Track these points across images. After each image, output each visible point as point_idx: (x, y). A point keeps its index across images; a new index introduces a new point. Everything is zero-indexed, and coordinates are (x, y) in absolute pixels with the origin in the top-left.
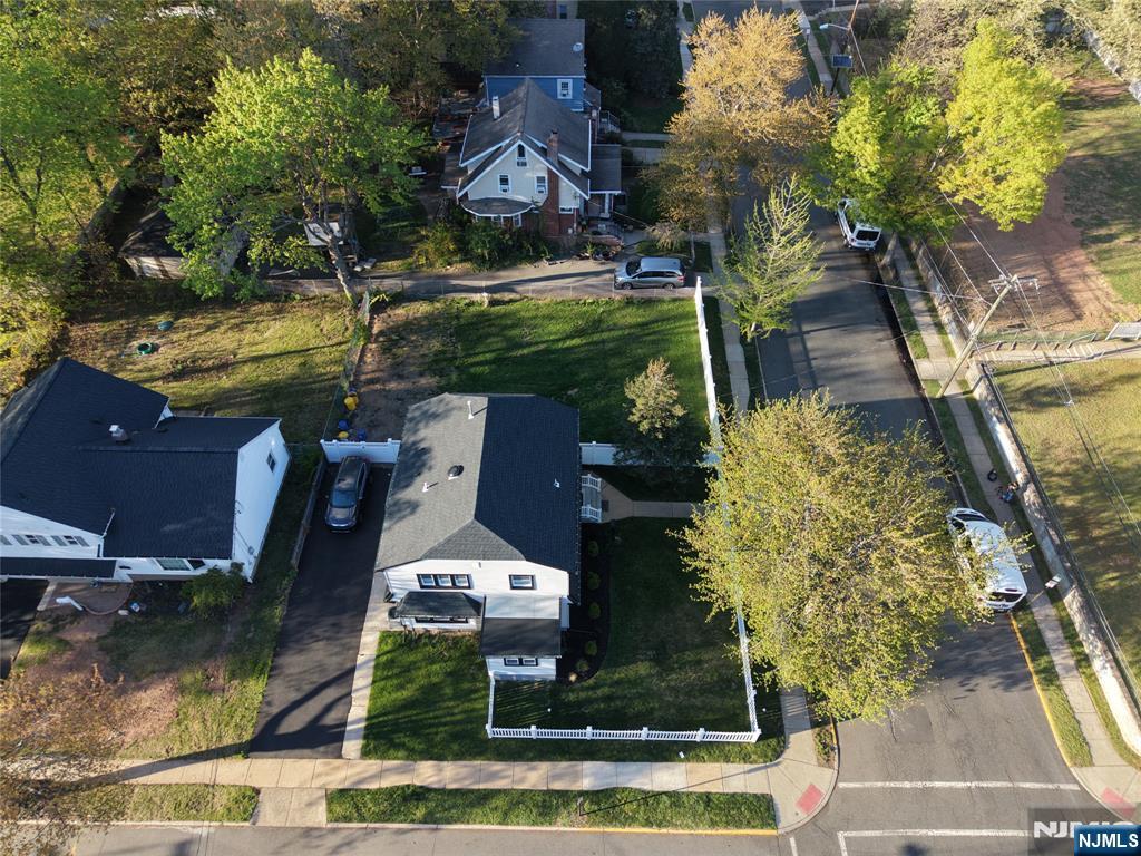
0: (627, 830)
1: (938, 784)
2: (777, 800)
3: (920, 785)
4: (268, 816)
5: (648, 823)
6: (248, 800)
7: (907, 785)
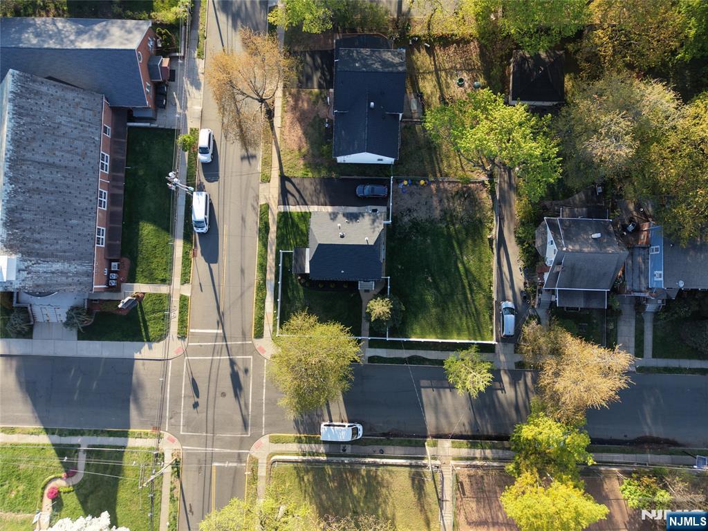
0: (255, 294)
1: (264, 390)
2: (261, 340)
3: (264, 385)
4: (263, 187)
5: (256, 300)
6: (266, 180)
7: (265, 381)
